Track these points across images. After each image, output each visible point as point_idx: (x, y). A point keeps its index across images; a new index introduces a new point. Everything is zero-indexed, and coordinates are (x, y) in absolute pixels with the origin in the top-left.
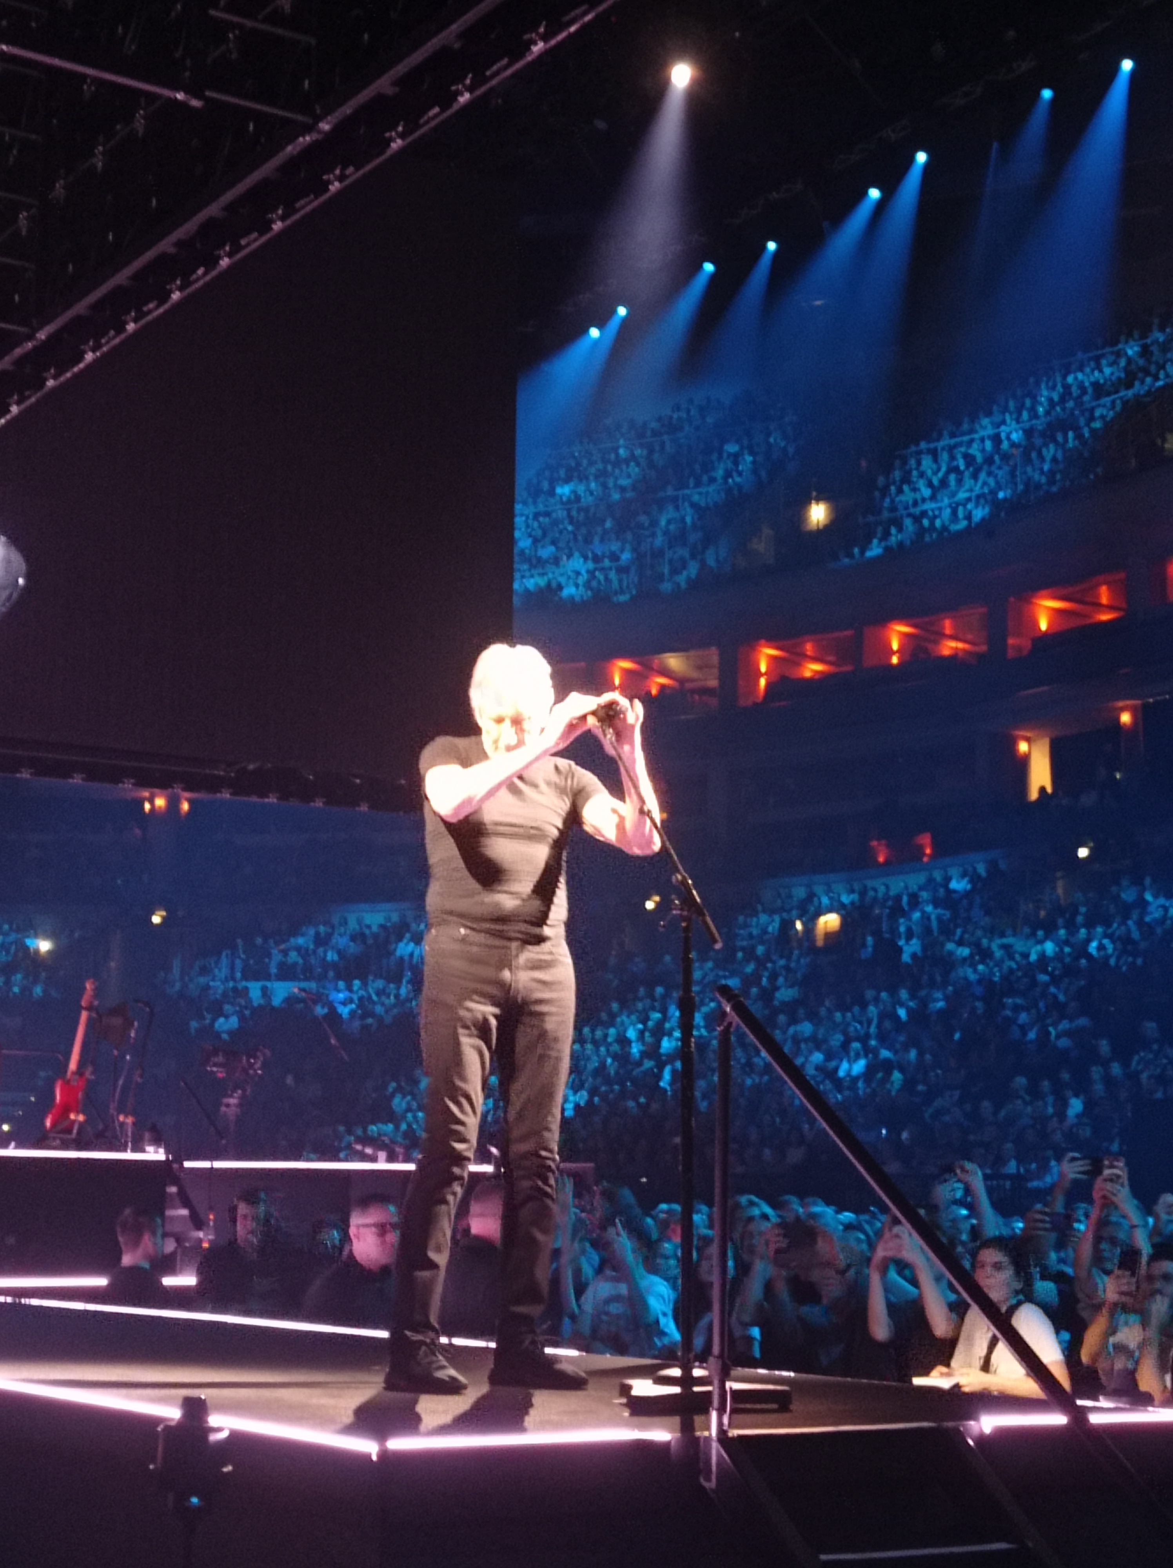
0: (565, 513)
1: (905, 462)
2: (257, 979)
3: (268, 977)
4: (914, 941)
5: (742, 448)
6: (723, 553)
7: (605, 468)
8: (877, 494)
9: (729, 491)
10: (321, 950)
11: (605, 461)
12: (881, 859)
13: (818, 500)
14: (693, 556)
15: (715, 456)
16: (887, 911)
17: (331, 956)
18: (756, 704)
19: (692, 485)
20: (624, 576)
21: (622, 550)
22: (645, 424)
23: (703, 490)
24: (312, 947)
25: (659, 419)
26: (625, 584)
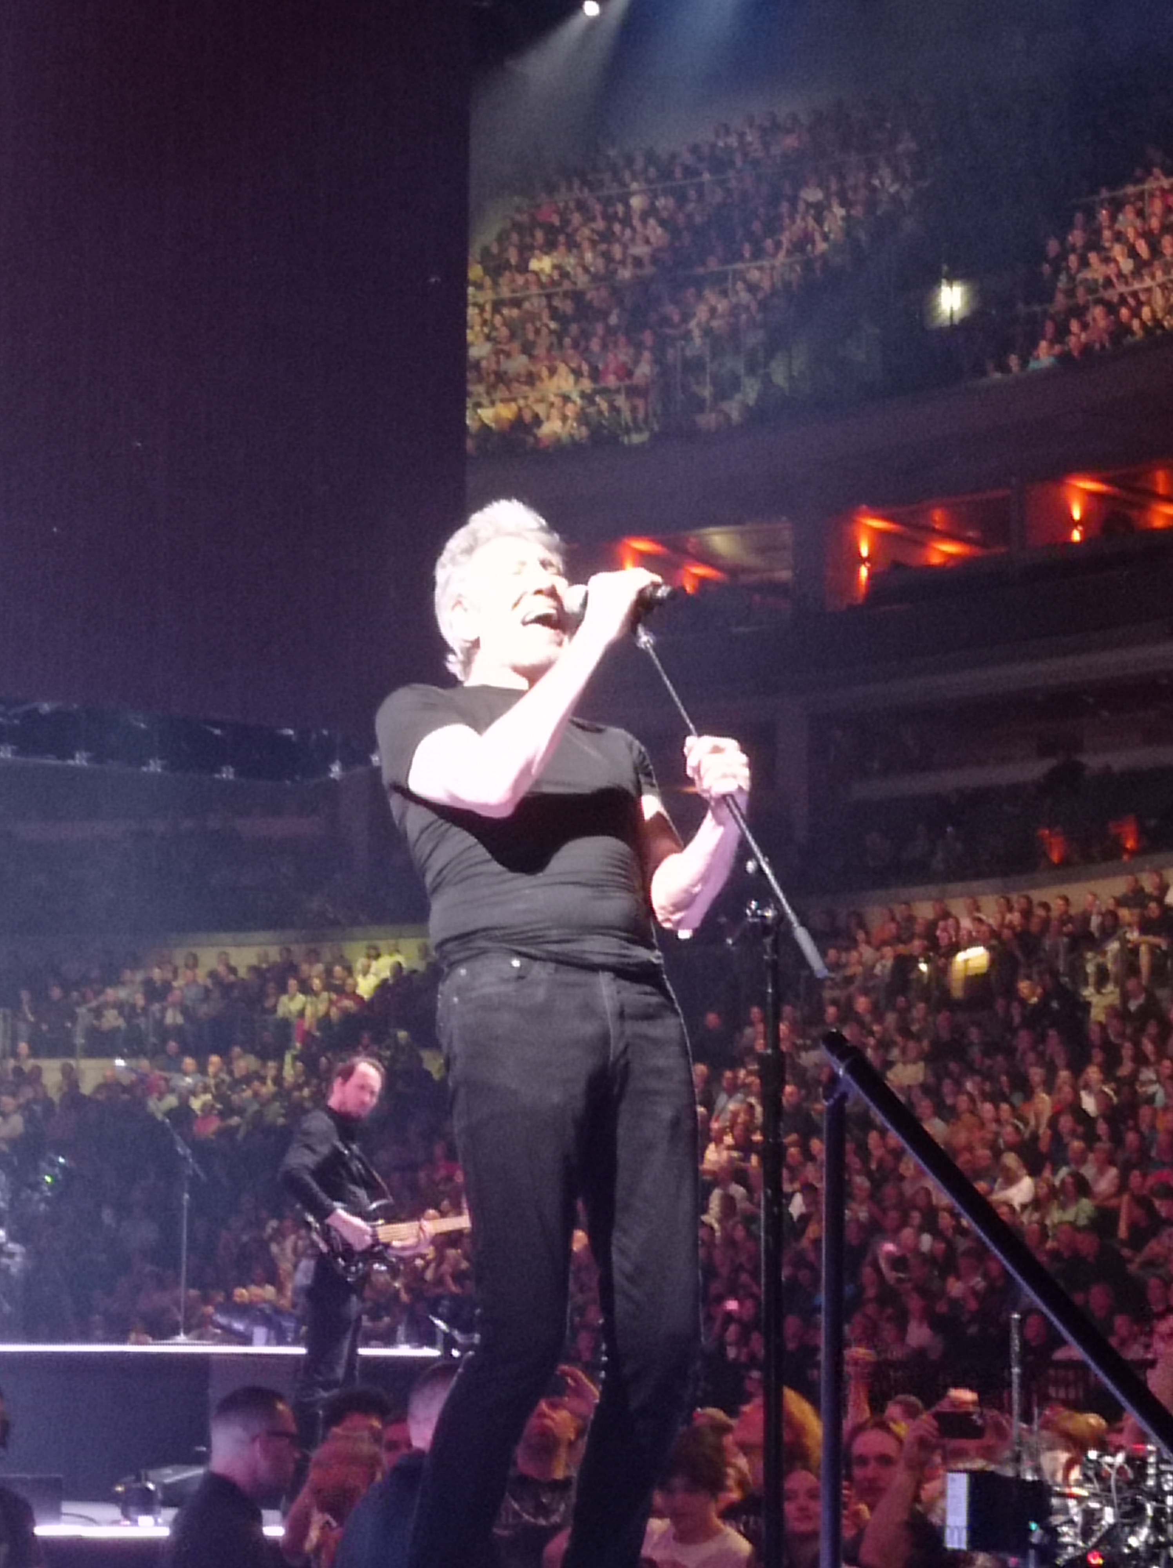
0: (544, 302)
1: (1090, 214)
2: (52, 1053)
3: (69, 1051)
4: (1110, 987)
5: (827, 197)
6: (798, 364)
7: (610, 228)
8: (1046, 268)
9: (808, 265)
10: (156, 1007)
11: (610, 218)
12: (1055, 857)
13: (951, 279)
14: (751, 370)
15: (784, 207)
16: (1065, 940)
17: (173, 1017)
18: (851, 608)
19: (747, 255)
20: (640, 403)
21: (637, 362)
22: (673, 156)
23: (766, 263)
24: (140, 1000)
25: (695, 149)
26: (641, 415)
